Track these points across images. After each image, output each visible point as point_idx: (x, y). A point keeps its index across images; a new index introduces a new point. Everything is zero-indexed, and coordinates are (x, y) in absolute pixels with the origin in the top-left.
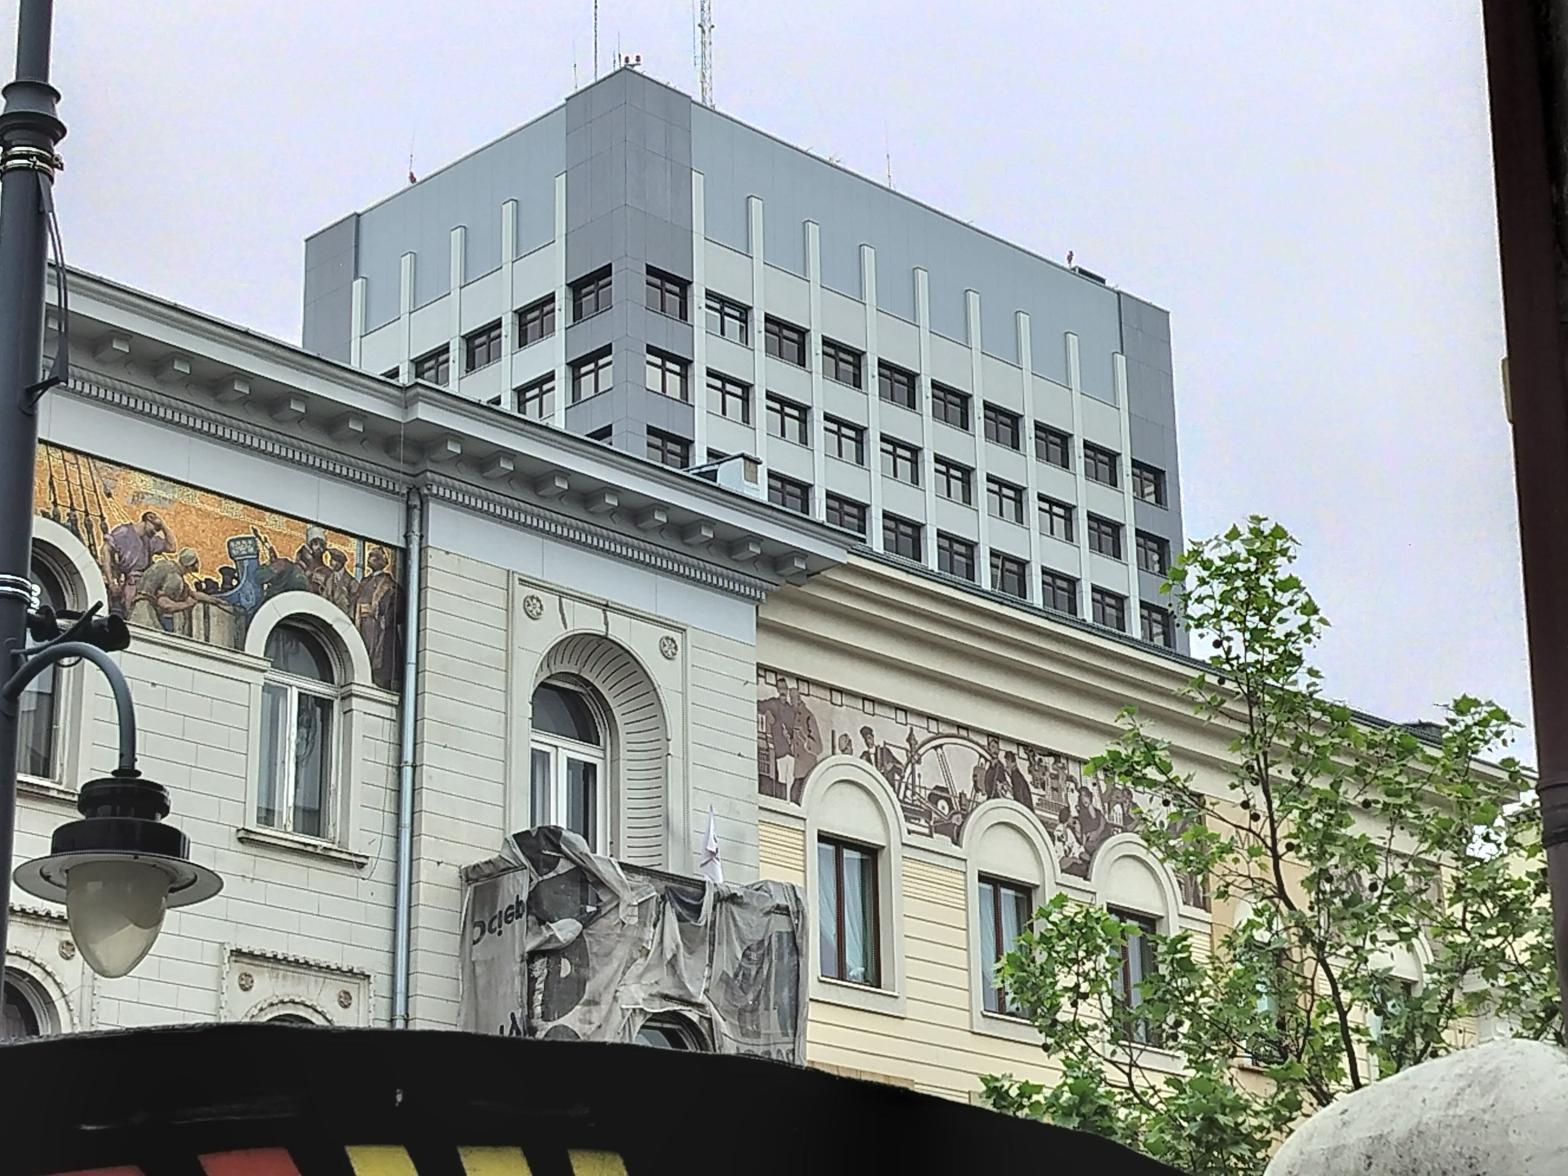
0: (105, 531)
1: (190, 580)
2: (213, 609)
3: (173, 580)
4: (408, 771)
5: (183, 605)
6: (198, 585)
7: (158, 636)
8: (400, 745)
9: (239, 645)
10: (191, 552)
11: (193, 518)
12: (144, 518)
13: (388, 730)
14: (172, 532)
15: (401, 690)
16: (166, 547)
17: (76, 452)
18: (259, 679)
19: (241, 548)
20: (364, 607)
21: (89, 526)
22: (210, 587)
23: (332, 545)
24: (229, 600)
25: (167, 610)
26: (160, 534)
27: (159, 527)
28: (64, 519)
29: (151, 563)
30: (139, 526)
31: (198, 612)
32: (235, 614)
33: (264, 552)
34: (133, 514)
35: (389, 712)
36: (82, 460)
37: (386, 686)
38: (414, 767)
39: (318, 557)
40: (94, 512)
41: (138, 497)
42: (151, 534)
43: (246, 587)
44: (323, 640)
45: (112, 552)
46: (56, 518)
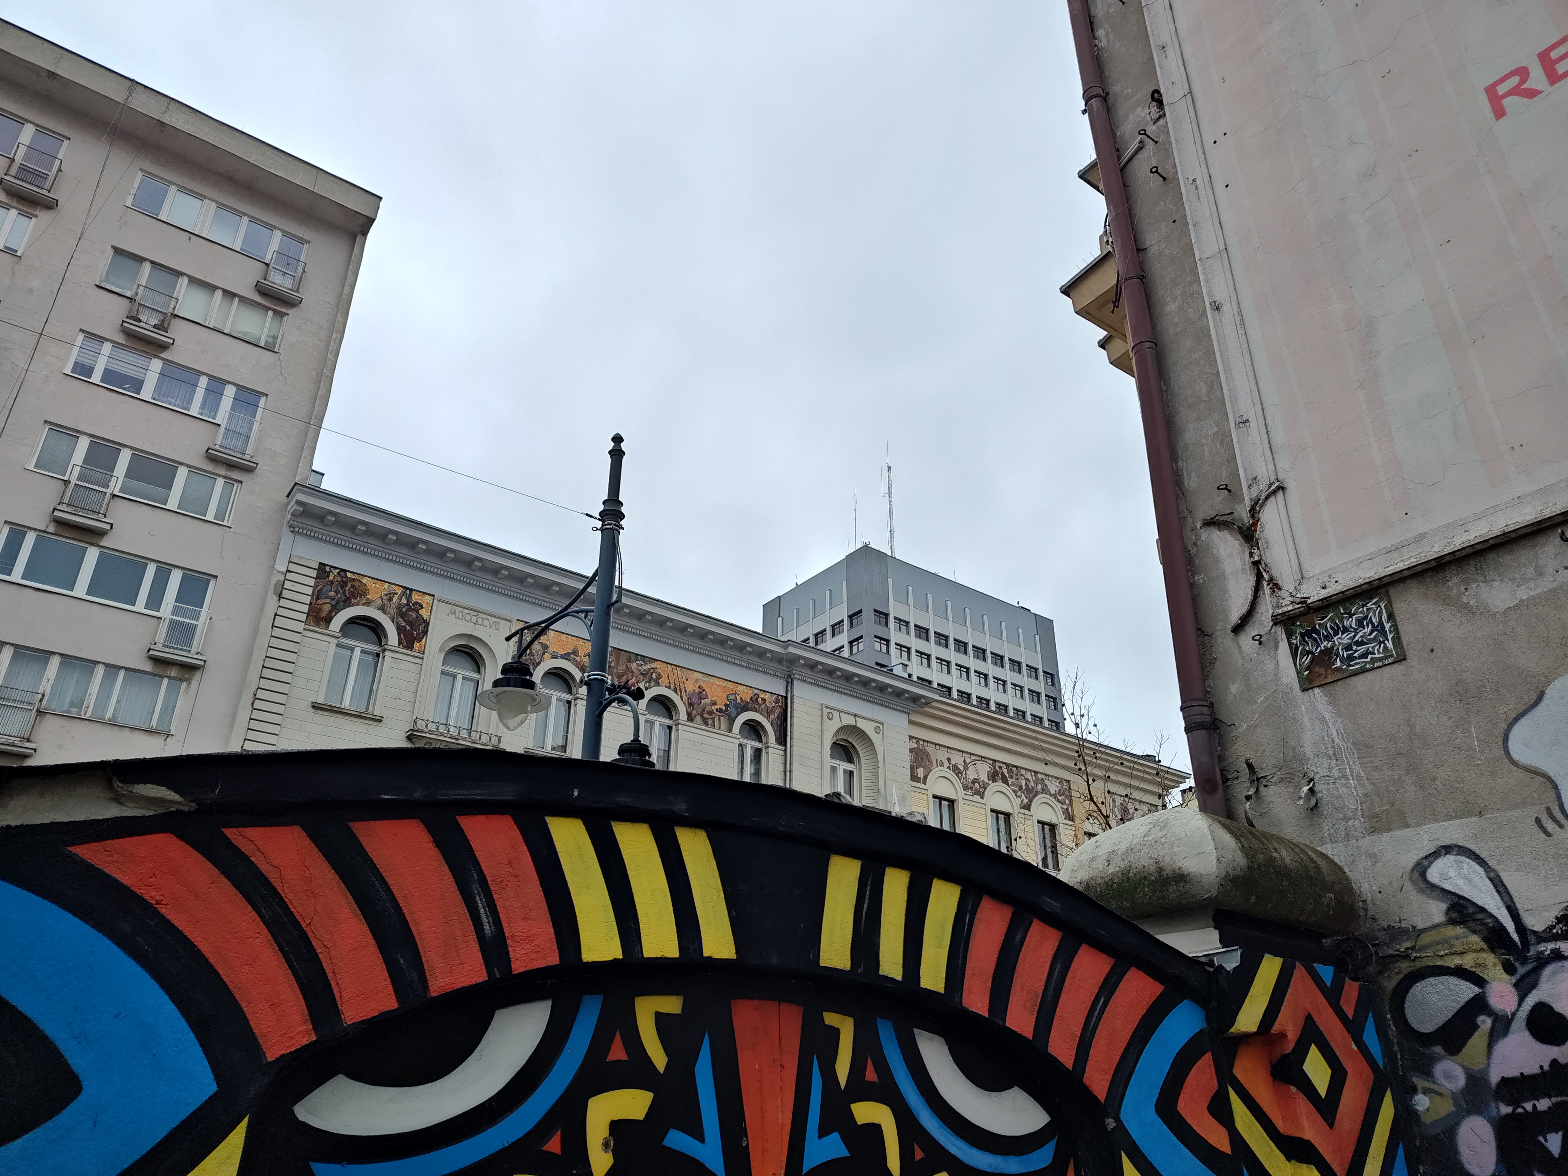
0: (686, 692)
1: (714, 708)
2: (722, 718)
3: (708, 708)
4: (788, 773)
5: (712, 717)
6: (717, 710)
7: (703, 727)
8: (785, 764)
9: (730, 730)
10: (714, 698)
11: (715, 687)
12: (699, 687)
13: (782, 759)
14: (708, 692)
15: (785, 745)
16: (706, 697)
17: (676, 666)
18: (737, 742)
19: (731, 697)
20: (772, 717)
21: (680, 690)
22: (721, 710)
23: (761, 696)
24: (727, 715)
25: (706, 718)
26: (704, 693)
27: (704, 690)
28: (672, 688)
29: (701, 702)
30: (697, 690)
31: (717, 719)
32: (729, 719)
33: (739, 698)
34: (695, 686)
35: (782, 753)
36: (678, 668)
37: (780, 744)
38: (790, 772)
39: (757, 700)
40: (682, 686)
41: (697, 680)
42: (701, 693)
43: (732, 710)
44: (759, 728)
45: (688, 699)
46: (670, 688)
